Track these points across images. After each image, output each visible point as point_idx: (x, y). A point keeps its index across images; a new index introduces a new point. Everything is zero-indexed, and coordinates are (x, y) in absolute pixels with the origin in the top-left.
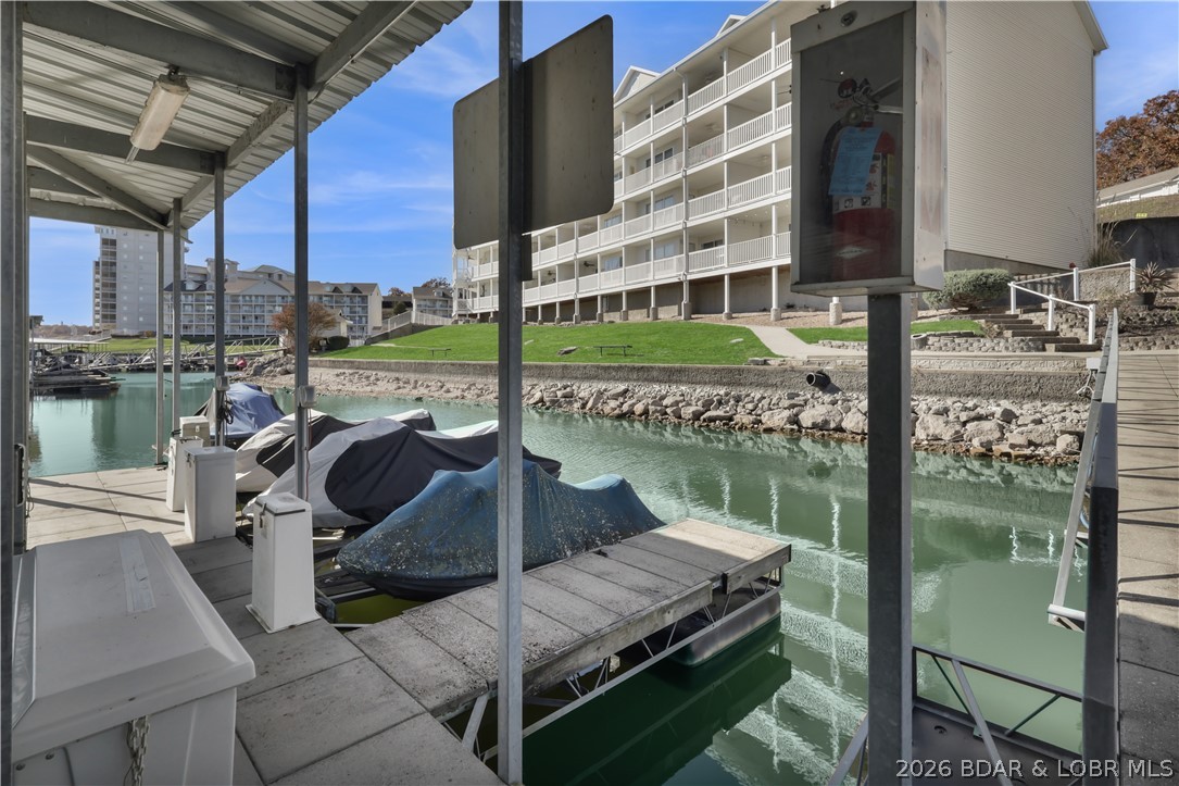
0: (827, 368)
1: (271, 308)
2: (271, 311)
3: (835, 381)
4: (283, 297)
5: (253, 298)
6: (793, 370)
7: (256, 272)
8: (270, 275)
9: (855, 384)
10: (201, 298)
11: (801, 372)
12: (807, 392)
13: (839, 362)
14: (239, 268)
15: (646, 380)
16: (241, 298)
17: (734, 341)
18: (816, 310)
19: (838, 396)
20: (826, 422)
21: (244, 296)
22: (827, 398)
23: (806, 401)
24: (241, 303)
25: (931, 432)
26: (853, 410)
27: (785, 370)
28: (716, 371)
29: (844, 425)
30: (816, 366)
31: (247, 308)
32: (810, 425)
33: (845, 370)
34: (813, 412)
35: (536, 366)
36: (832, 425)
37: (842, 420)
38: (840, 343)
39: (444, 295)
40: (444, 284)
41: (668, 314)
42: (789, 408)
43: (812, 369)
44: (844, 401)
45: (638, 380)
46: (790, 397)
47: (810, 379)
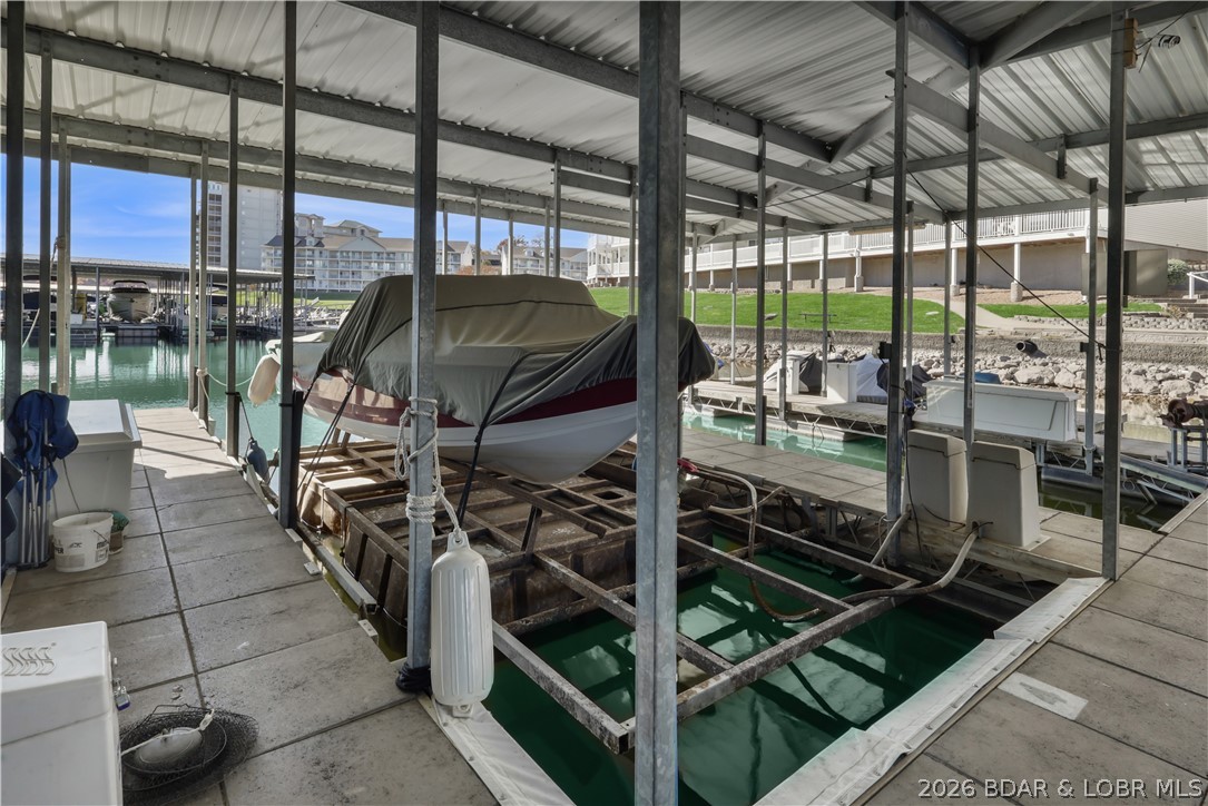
0: (1033, 338)
1: (367, 264)
2: (367, 268)
3: (1040, 348)
4: (379, 254)
5: (350, 254)
6: (1002, 338)
7: (340, 227)
8: (353, 230)
9: (1059, 351)
10: (302, 254)
11: (1010, 340)
12: (1017, 357)
13: (1045, 333)
14: (325, 223)
15: (859, 343)
16: (338, 254)
17: (930, 313)
18: (991, 288)
19: (1047, 360)
20: (1041, 379)
21: (342, 252)
22: (1038, 361)
23: (1018, 364)
24: (339, 259)
25: (1133, 387)
26: (1063, 370)
27: (995, 339)
28: (929, 338)
29: (1056, 381)
30: (1023, 336)
31: (344, 264)
32: (1025, 380)
33: (1051, 340)
34: (1026, 371)
35: (746, 329)
36: (1046, 381)
37: (1054, 378)
38: (1036, 318)
39: (535, 255)
40: (522, 242)
41: (837, 285)
42: (1005, 367)
43: (1021, 338)
44: (1054, 363)
45: (852, 343)
46: (1004, 359)
47: (1020, 346)
